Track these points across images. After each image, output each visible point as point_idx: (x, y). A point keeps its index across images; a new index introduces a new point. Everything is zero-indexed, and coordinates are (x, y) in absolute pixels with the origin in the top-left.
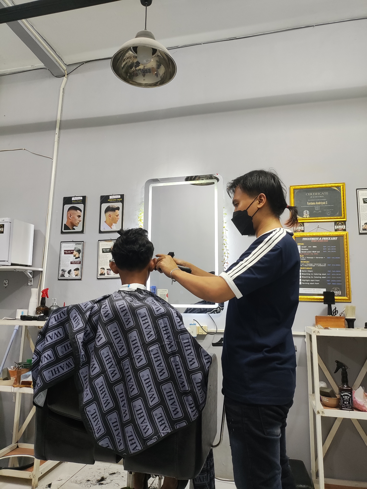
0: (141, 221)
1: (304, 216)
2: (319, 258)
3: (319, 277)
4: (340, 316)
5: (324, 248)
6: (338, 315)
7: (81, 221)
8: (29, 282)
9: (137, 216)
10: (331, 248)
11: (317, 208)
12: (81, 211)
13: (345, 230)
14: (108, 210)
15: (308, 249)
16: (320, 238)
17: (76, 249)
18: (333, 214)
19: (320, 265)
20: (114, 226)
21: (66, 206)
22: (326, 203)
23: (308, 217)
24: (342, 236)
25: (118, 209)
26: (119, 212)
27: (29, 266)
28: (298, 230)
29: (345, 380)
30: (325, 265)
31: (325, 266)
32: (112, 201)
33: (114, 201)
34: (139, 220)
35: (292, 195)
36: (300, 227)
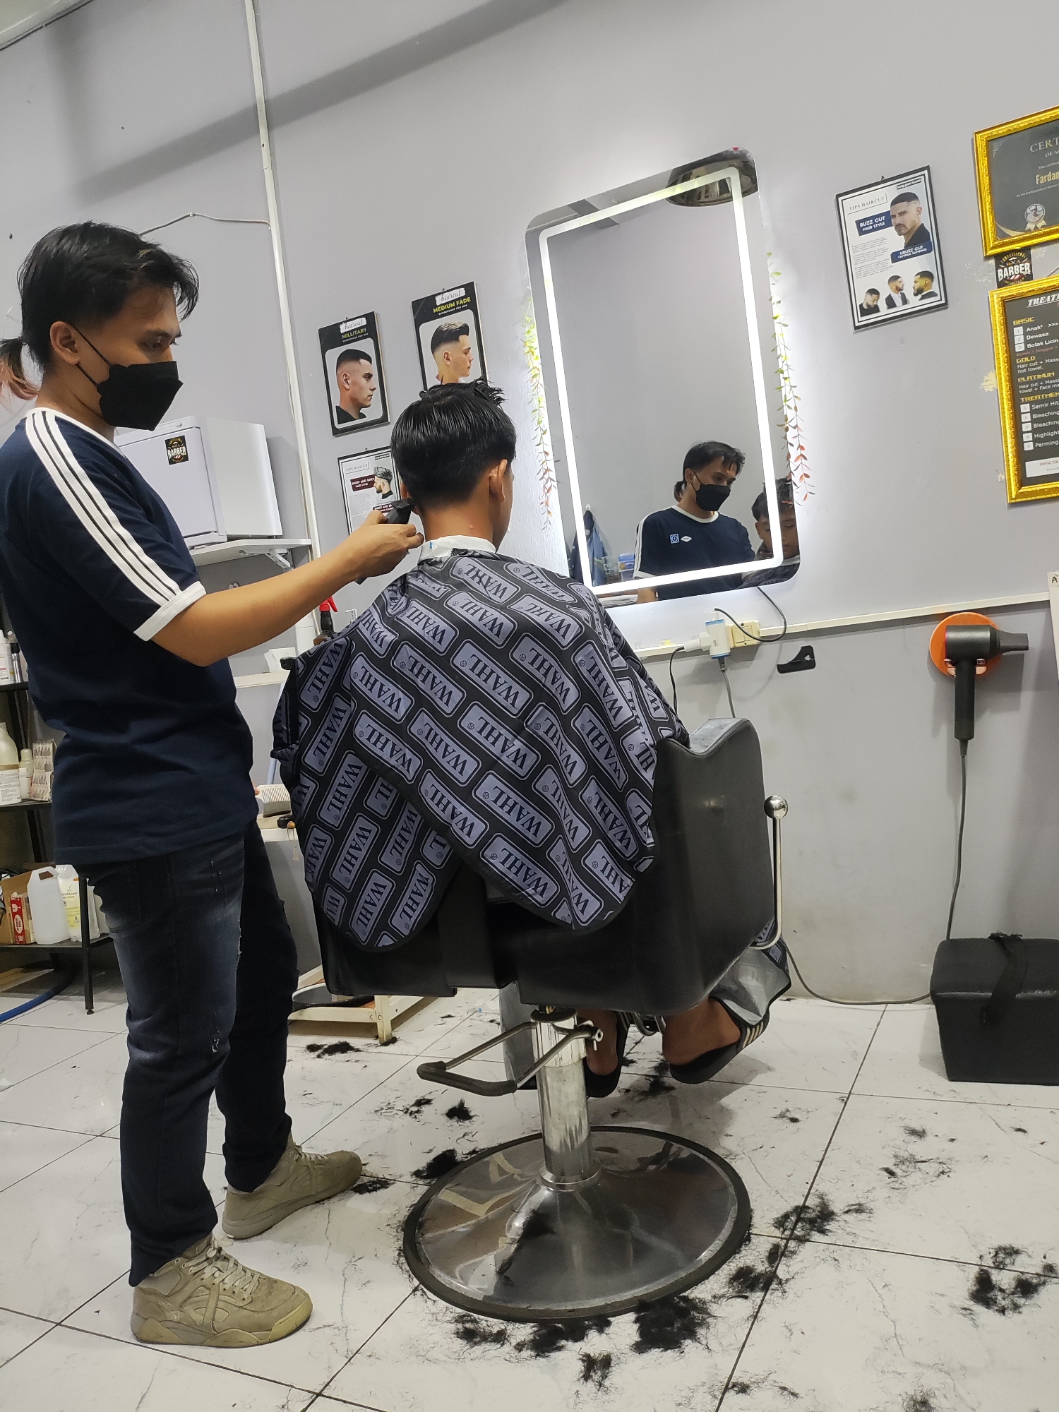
0: (533, 353)
1: (1030, 226)
7: (374, 389)
9: (521, 342)
12: (369, 359)
14: (441, 338)
15: (1047, 334)
17: (380, 470)
21: (329, 353)
25: (464, 330)
26: (469, 340)
28: (1012, 278)
32: (445, 310)
33: (451, 308)
34: (526, 351)
35: (984, 162)
36: (1017, 266)
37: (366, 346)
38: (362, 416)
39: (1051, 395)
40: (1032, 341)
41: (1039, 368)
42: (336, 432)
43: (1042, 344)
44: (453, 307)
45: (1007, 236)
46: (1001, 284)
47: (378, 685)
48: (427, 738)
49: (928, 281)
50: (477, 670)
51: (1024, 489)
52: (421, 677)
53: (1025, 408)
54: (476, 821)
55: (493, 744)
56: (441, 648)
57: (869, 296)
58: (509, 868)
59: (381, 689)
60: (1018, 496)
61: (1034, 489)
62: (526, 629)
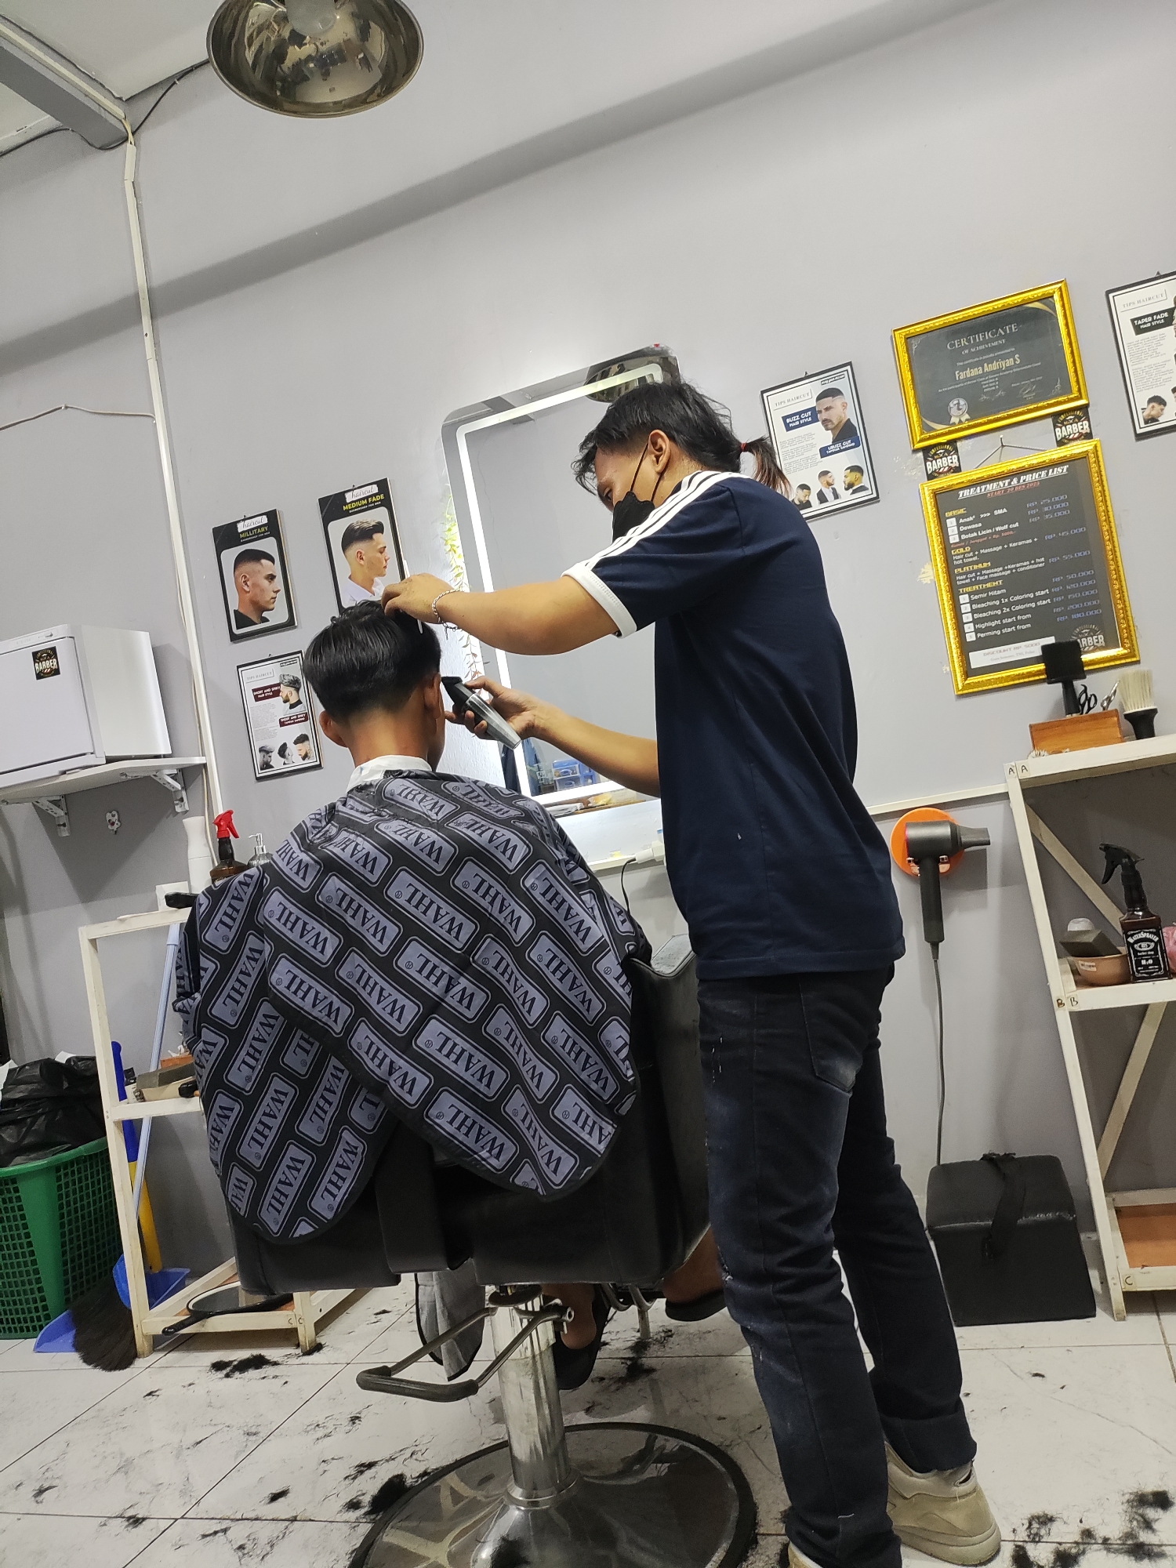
0: (455, 552)
1: (954, 420)
2: (1020, 543)
3: (1028, 605)
4: (1104, 709)
5: (1031, 508)
6: (1098, 709)
7: (278, 591)
8: (177, 804)
9: (441, 540)
10: (1052, 504)
11: (991, 385)
12: (272, 559)
13: (1088, 436)
14: (352, 537)
15: (980, 525)
16: (1015, 481)
17: (286, 677)
18: (1044, 392)
19: (1026, 566)
20: (378, 584)
21: (225, 554)
22: (1015, 360)
23: (967, 420)
24: (1084, 457)
25: (379, 528)
26: (385, 539)
27: (165, 756)
28: (941, 471)
29: (1134, 896)
30: (1042, 562)
31: (1041, 565)
32: (356, 508)
33: (362, 506)
34: (448, 550)
35: (904, 358)
36: (945, 458)
37: (268, 545)
38: (265, 620)
39: (989, 585)
40: (966, 532)
41: (975, 558)
42: (234, 638)
43: (975, 534)
44: (365, 505)
45: (933, 429)
46: (931, 477)
47: (300, 924)
48: (358, 981)
49: (858, 475)
50: (415, 901)
51: (971, 680)
52: (351, 912)
53: (964, 598)
54: (419, 1076)
55: (436, 984)
56: (373, 878)
57: (800, 491)
58: (459, 1128)
59: (304, 928)
60: (964, 687)
61: (980, 680)
62: (468, 852)
